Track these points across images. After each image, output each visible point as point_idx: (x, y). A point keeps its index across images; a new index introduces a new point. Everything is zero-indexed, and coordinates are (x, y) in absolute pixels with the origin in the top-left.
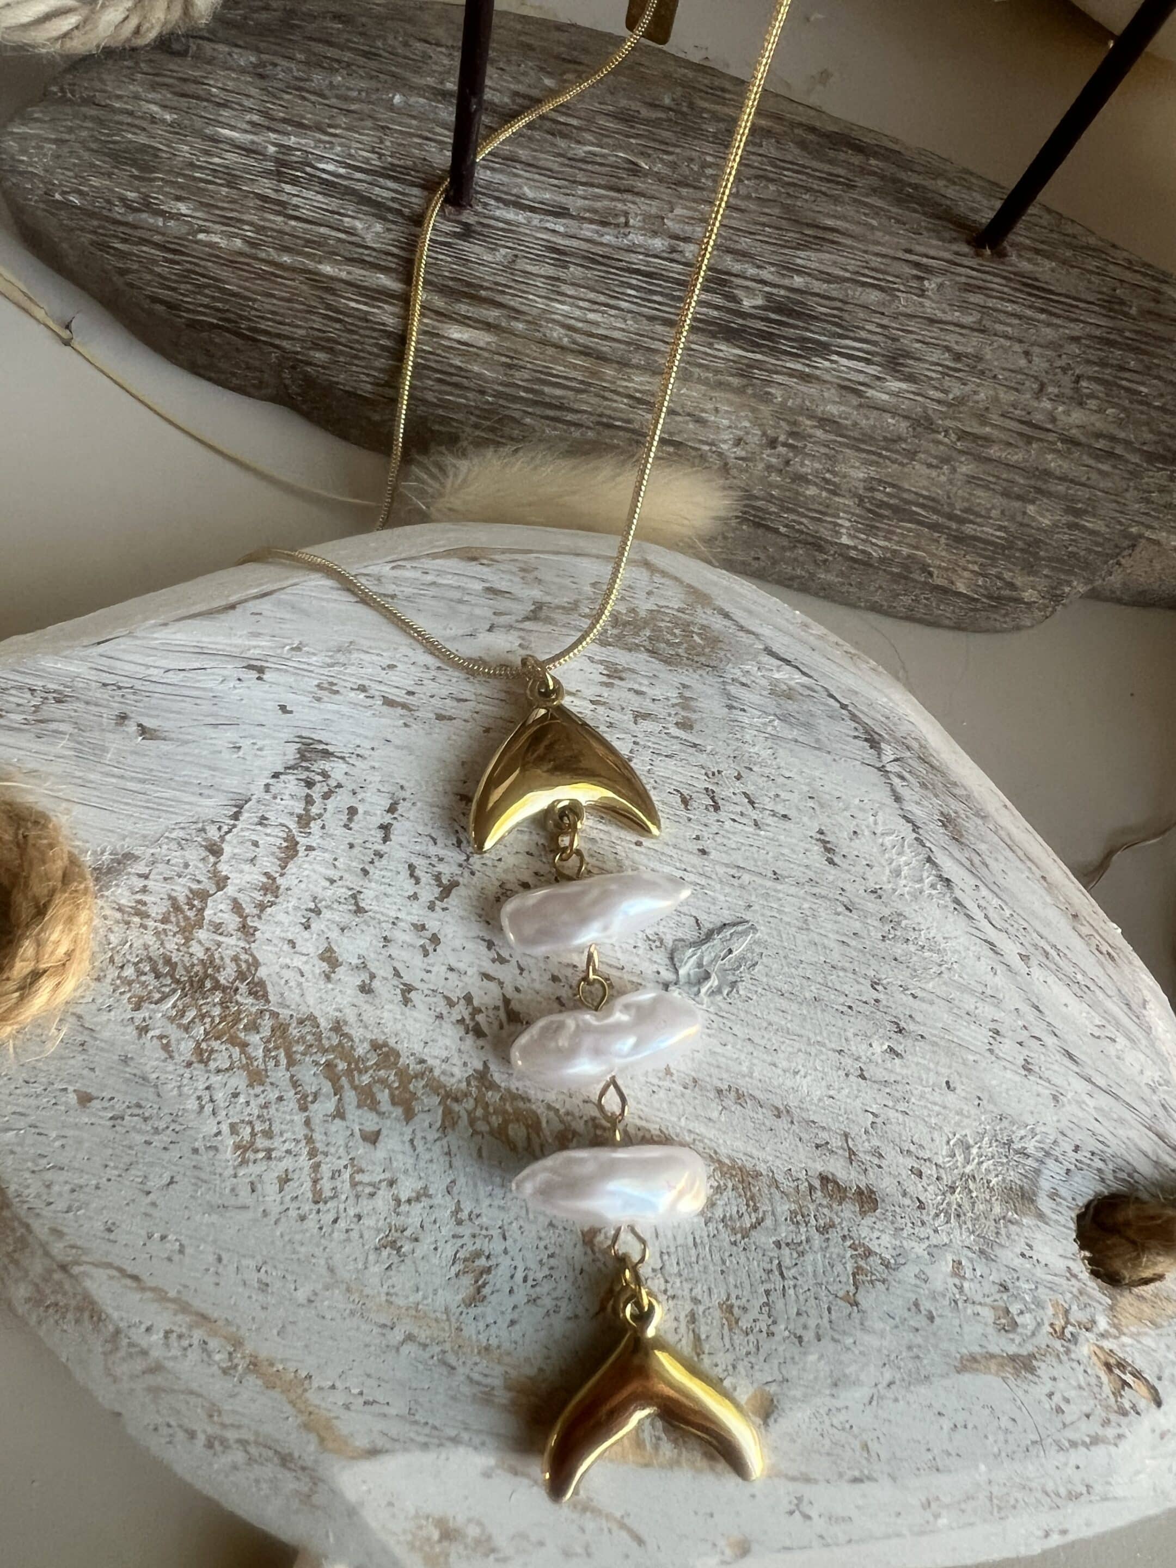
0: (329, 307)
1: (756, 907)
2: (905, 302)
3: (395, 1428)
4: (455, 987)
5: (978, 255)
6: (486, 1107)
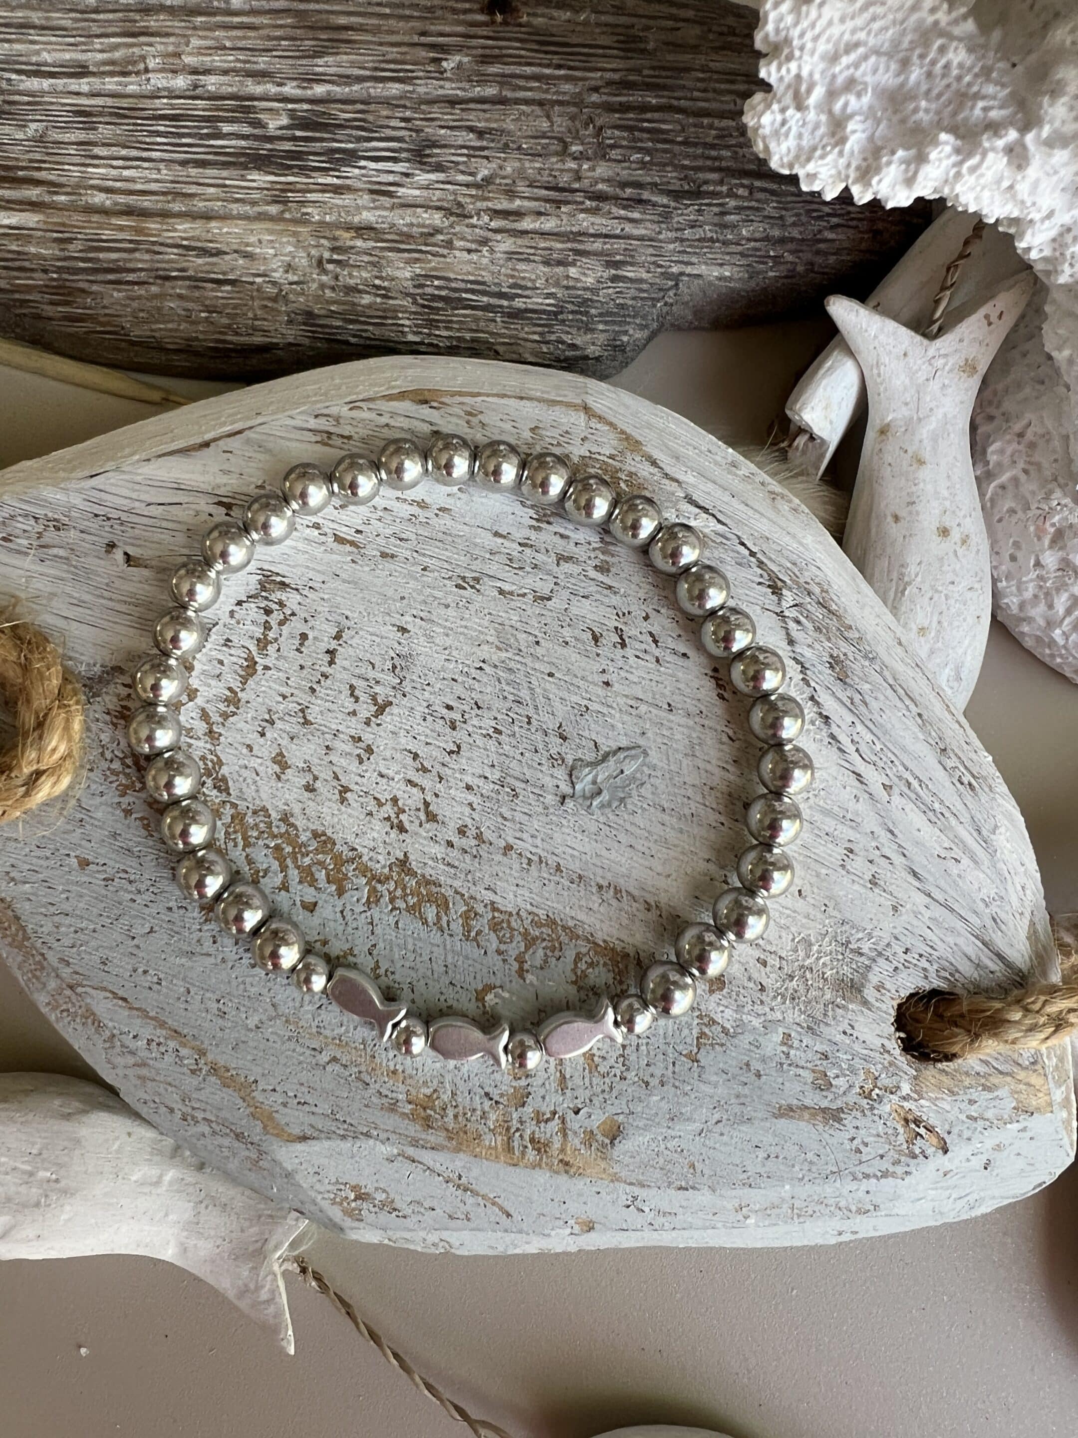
1: (650, 734)
3: (321, 1123)
4: (384, 790)
6: (404, 888)
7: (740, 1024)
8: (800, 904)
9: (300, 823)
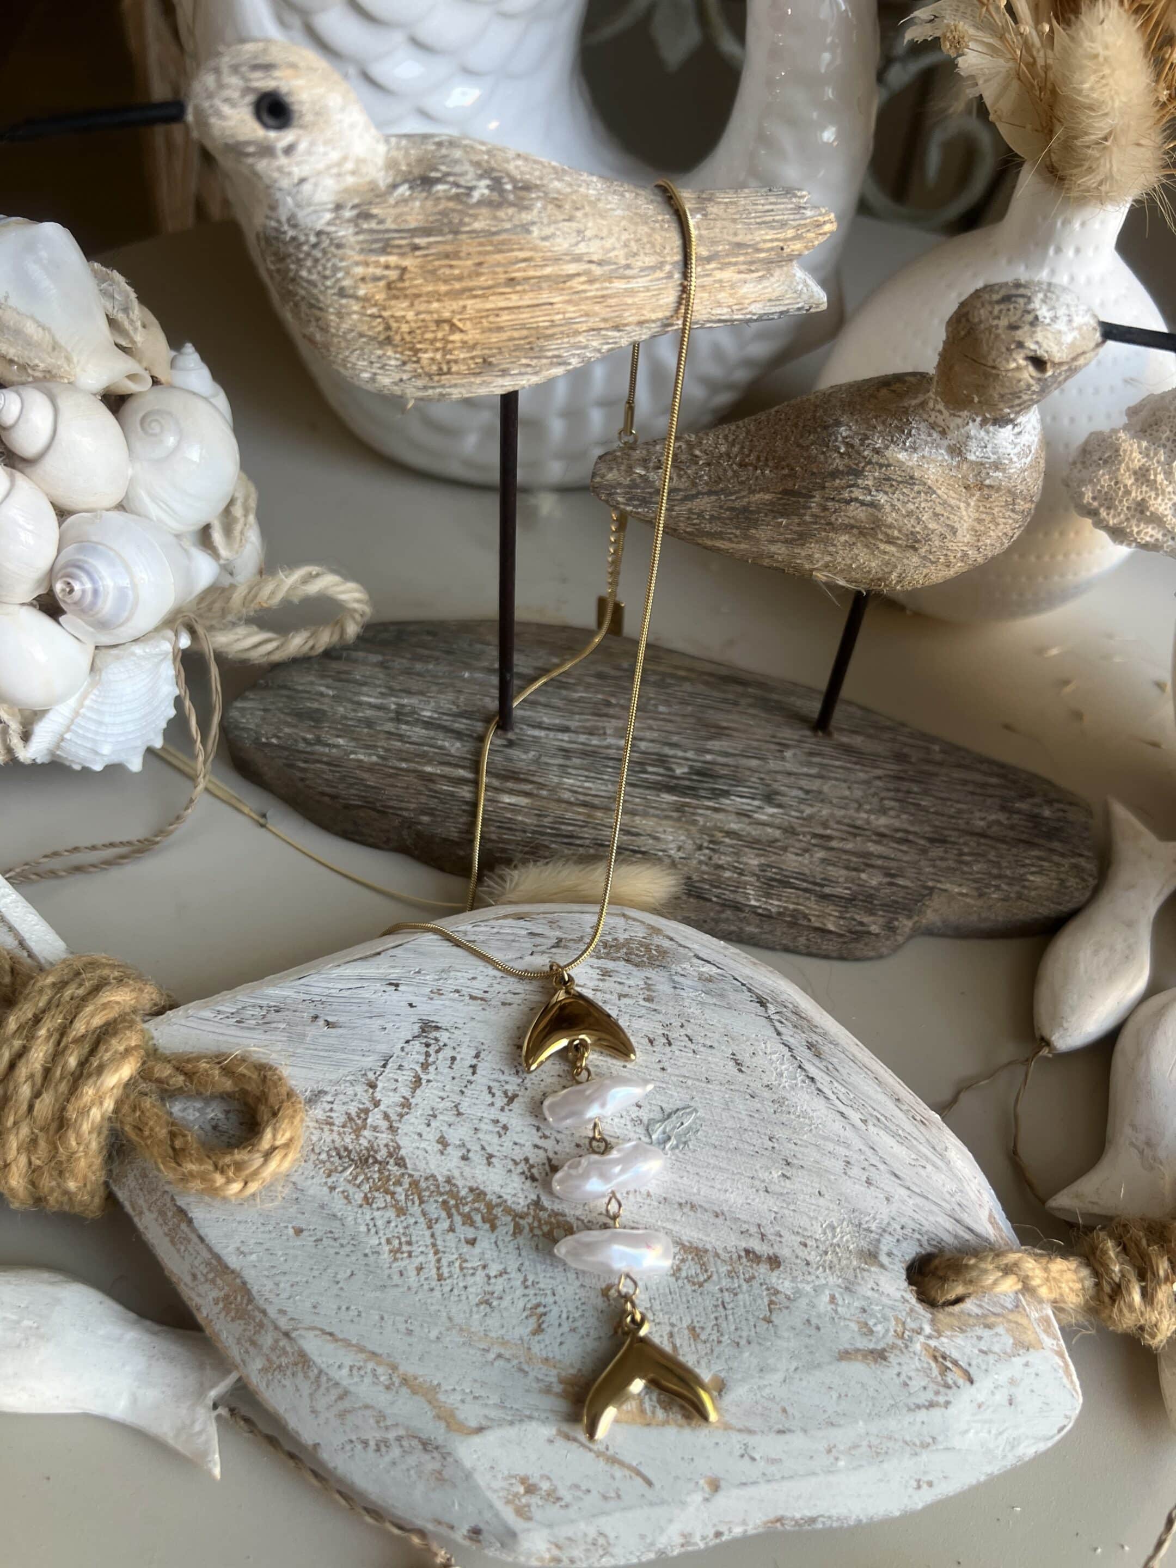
0: (430, 790)
1: (696, 1099)
2: (773, 765)
3: (493, 1413)
4: (518, 1154)
5: (816, 736)
6: (539, 1221)
7: (798, 1293)
8: (821, 1201)
9: (460, 1183)
